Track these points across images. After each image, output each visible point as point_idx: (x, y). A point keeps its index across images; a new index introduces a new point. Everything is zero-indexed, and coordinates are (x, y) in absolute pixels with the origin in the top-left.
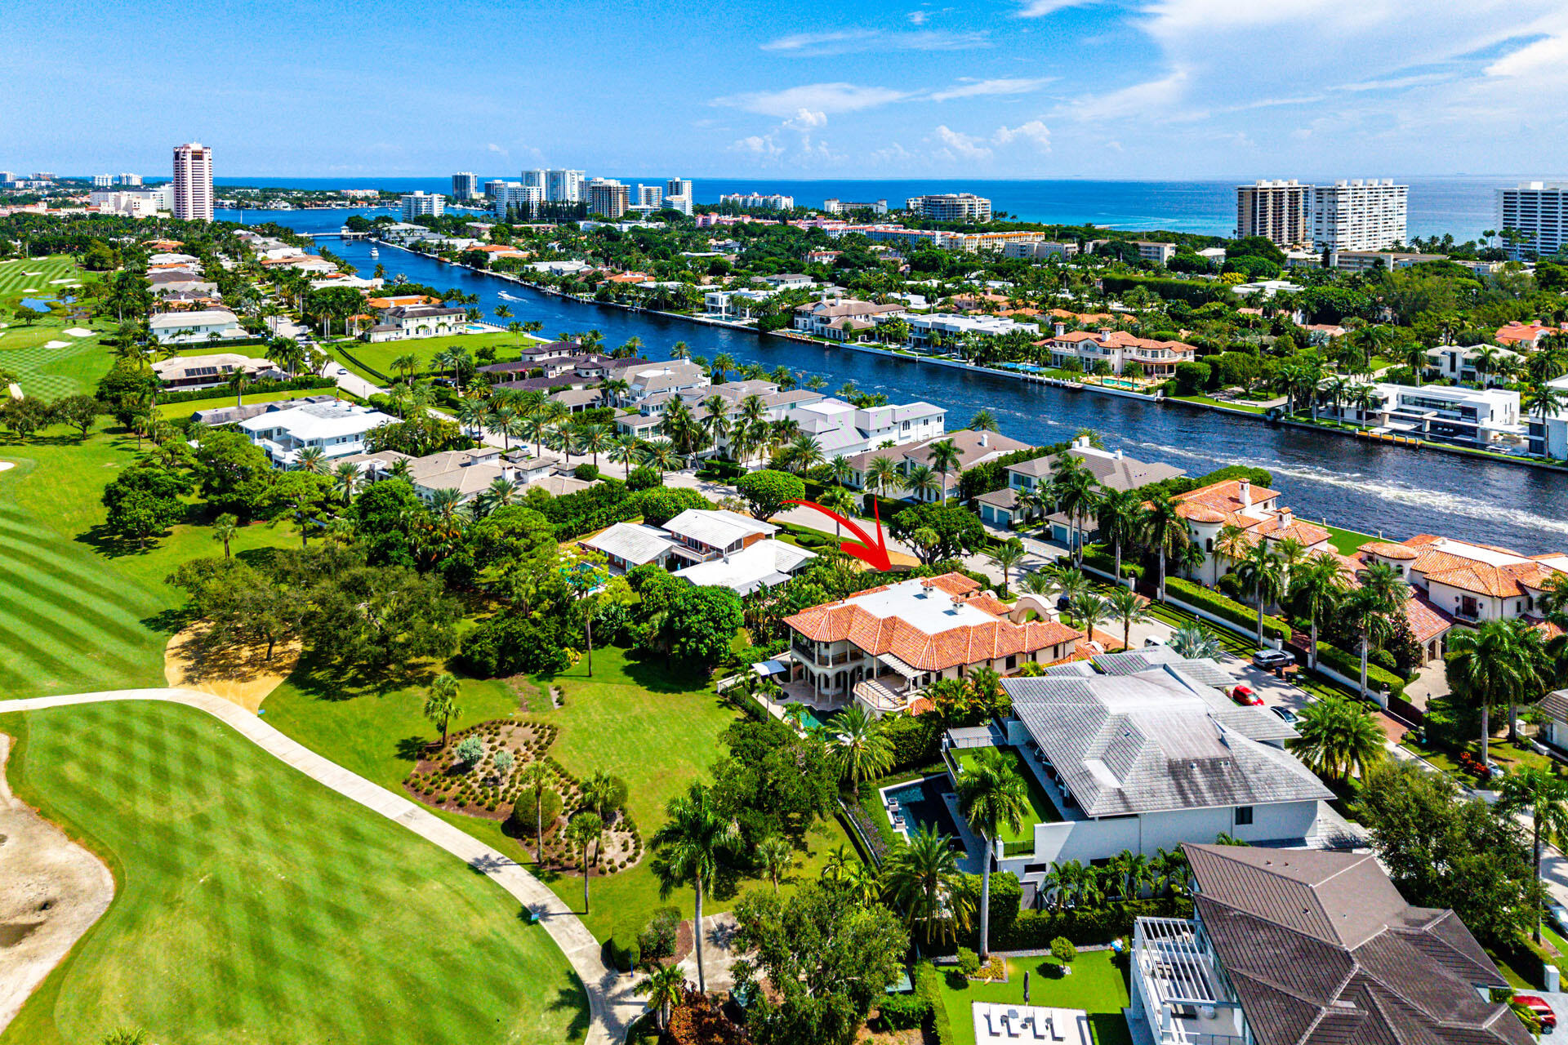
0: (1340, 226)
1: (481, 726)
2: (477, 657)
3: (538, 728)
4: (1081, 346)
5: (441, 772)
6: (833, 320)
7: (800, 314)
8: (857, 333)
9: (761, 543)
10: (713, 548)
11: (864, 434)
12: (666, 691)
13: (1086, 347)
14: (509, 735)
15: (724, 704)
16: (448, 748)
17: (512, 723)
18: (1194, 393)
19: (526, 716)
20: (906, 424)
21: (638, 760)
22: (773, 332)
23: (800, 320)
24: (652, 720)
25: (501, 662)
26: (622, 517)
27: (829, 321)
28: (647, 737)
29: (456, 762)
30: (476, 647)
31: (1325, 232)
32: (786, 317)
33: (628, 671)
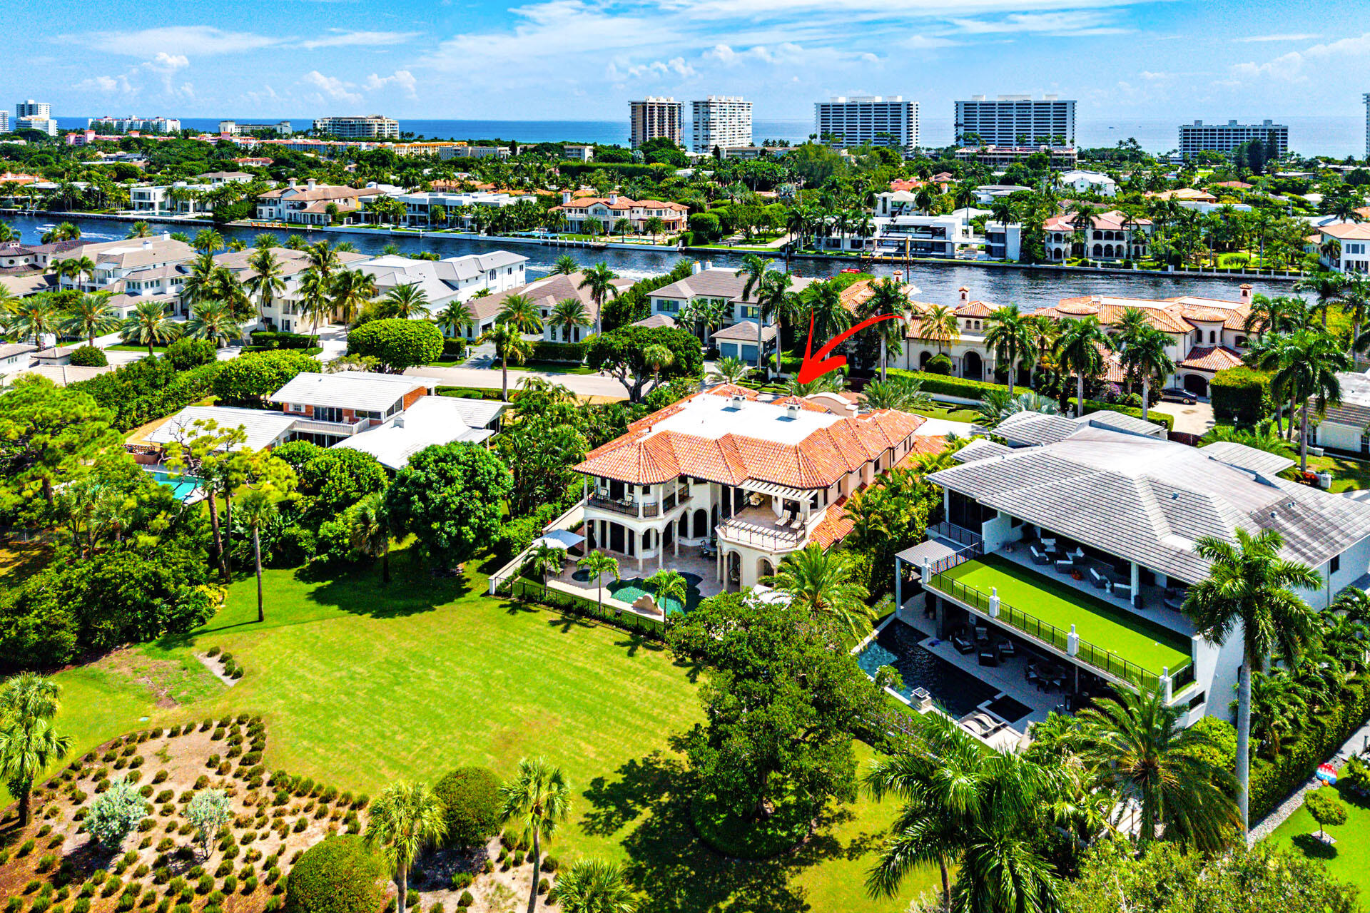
0: (712, 133)
1: (90, 758)
2: (33, 637)
3: (220, 727)
4: (590, 210)
5: (44, 881)
6: (310, 205)
7: (263, 202)
8: (342, 216)
9: (425, 400)
10: (362, 414)
11: (452, 286)
12: (408, 611)
13: (595, 211)
14: (163, 757)
15: (514, 608)
16: (36, 824)
17: (156, 735)
18: (706, 243)
19: (179, 714)
20: (493, 273)
21: (444, 727)
22: (233, 223)
23: (265, 210)
24: (421, 660)
25: (85, 634)
26: (170, 406)
27: (303, 205)
28: (433, 687)
29: (68, 848)
30: (31, 619)
31: (701, 138)
32: (247, 207)
33: (320, 597)
